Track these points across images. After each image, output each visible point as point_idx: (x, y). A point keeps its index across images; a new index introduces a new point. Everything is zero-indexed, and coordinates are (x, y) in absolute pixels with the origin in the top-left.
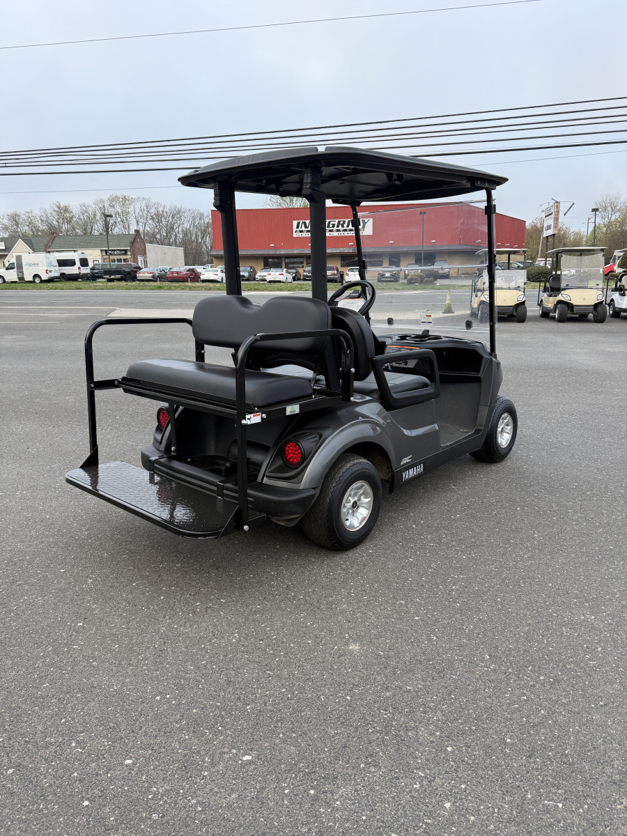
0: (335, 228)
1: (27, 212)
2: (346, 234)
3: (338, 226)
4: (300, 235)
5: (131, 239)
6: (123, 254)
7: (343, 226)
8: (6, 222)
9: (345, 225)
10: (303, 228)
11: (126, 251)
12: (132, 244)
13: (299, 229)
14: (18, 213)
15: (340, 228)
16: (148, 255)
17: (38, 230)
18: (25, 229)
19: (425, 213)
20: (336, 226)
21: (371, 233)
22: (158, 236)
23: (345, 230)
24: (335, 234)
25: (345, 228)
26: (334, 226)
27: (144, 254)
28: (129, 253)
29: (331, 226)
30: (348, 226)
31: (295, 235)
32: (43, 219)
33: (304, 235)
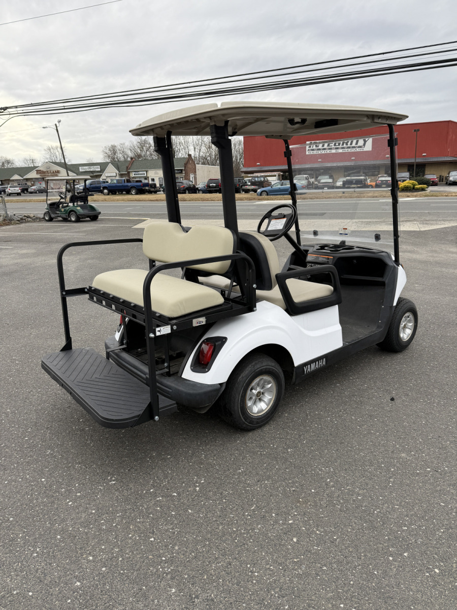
0: (341, 146)
1: (121, 144)
2: (349, 150)
3: (343, 145)
4: (312, 152)
5: (185, 161)
6: (180, 173)
7: (347, 144)
8: (107, 151)
9: (349, 143)
10: (314, 147)
11: (181, 170)
12: (186, 165)
13: (311, 148)
14: (116, 144)
15: (345, 145)
16: (197, 173)
17: (128, 157)
18: (120, 156)
19: (418, 130)
20: (341, 144)
21: (371, 149)
22: (209, 158)
23: (349, 148)
24: (340, 151)
25: (349, 146)
26: (339, 144)
27: (195, 172)
28: (184, 172)
29: (337, 144)
30: (351, 144)
31: (307, 153)
32: (131, 148)
33: (315, 152)
